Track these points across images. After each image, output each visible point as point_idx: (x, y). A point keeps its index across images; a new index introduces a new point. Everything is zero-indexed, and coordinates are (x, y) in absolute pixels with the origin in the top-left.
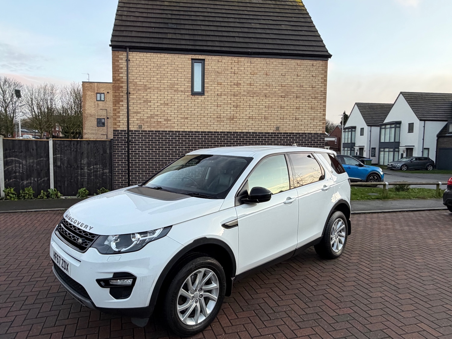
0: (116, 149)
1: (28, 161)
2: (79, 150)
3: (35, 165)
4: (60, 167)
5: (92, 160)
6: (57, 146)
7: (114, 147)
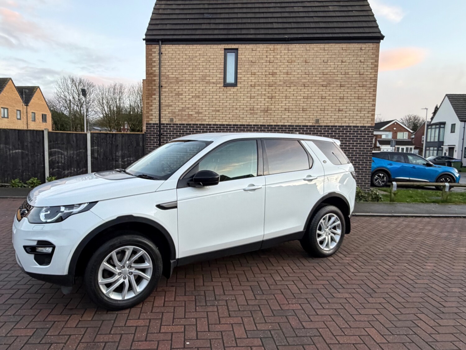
0: (148, 142)
1: (69, 152)
2: (114, 143)
3: (75, 156)
4: (97, 159)
5: (126, 152)
6: (94, 138)
7: (146, 140)
